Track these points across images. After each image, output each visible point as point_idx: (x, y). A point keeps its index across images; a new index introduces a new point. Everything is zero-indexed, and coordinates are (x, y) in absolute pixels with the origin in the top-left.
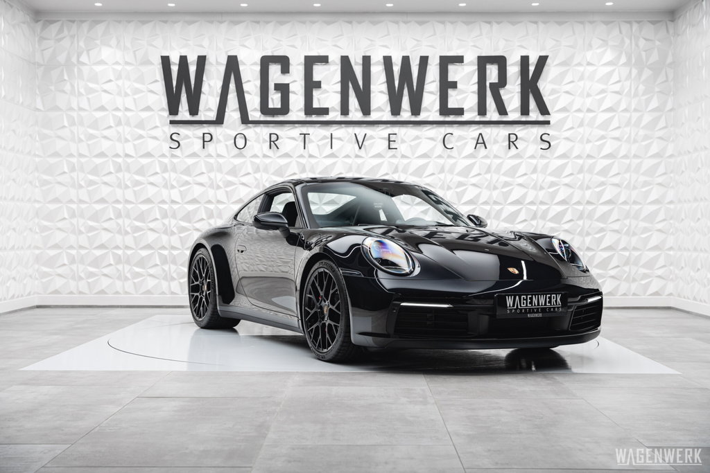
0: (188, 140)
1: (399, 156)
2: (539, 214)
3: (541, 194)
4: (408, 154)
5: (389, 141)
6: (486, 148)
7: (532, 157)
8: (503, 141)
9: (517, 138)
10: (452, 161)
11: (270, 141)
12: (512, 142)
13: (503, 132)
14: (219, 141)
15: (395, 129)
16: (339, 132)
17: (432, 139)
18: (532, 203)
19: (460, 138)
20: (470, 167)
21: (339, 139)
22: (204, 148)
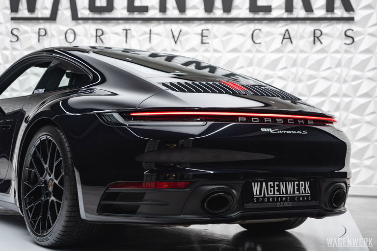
0: (27, 35)
1: (211, 50)
2: (342, 106)
3: (345, 87)
4: (220, 48)
5: (202, 36)
6: (292, 43)
7: (337, 52)
8: (309, 37)
9: (321, 34)
10: (260, 55)
11: (96, 36)
12: (316, 38)
13: (309, 28)
14: (53, 36)
15: (209, 26)
16: (157, 28)
17: (242, 35)
18: (335, 95)
19: (268, 34)
20: (277, 61)
21: (158, 34)
22: (39, 41)
